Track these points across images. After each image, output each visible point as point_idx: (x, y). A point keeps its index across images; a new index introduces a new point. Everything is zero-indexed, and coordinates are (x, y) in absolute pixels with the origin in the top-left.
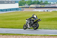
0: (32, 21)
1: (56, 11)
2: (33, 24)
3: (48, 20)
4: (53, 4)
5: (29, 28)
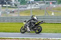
5: (30, 32)
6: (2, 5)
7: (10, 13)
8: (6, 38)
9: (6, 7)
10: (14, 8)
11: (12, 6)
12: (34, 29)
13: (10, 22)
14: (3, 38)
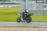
0: (25, 15)
1: (15, 7)
2: (26, 18)
3: (8, 14)
4: (12, 1)
6: (36, 1)
7: (42, 7)
8: (39, 27)
9: (39, 3)
10: (45, 3)
11: (44, 2)
12: (26, 19)
13: (42, 14)
14: (37, 27)
